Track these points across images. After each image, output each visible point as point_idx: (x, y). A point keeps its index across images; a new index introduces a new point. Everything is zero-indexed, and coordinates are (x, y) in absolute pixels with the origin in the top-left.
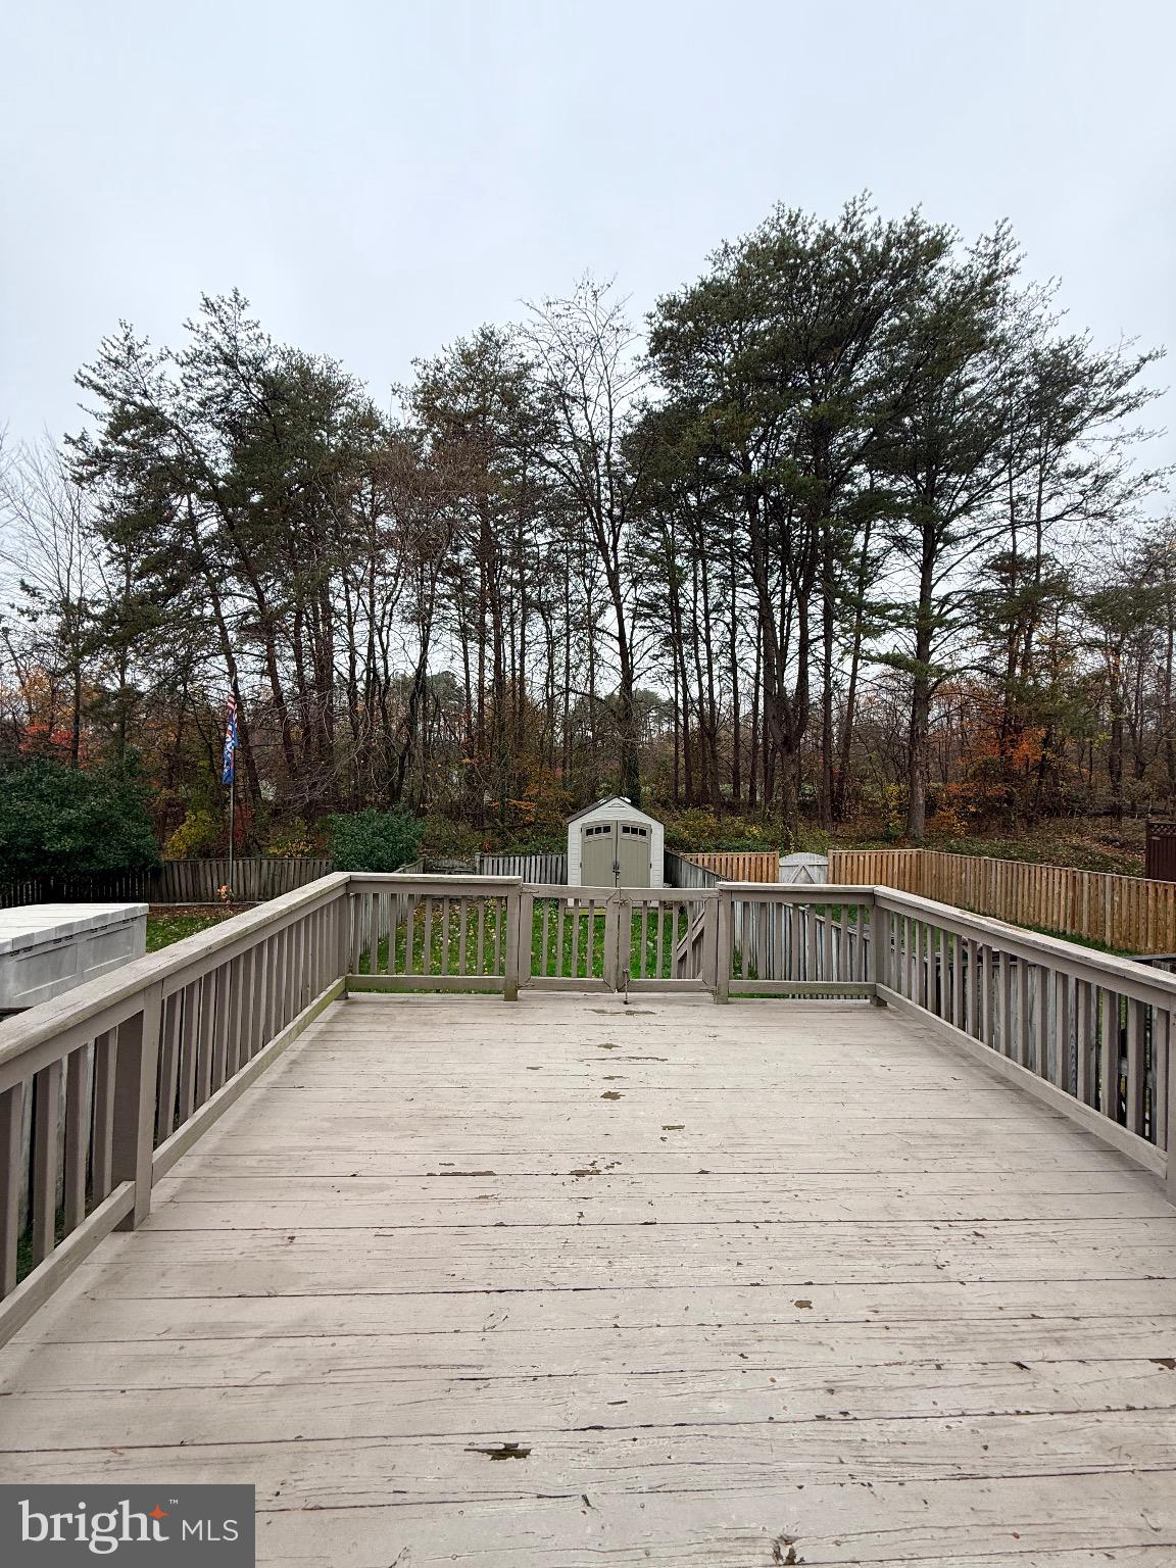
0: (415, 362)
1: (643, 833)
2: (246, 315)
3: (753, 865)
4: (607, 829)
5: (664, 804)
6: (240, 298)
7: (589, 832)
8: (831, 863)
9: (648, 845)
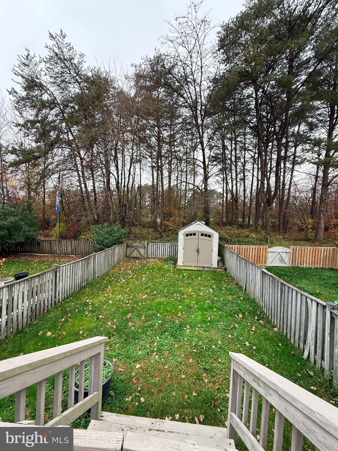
0: (132, 65)
1: (210, 236)
2: (66, 40)
3: (256, 251)
4: (194, 234)
5: (218, 224)
6: (63, 33)
7: (187, 235)
8: (292, 251)
9: (211, 241)
